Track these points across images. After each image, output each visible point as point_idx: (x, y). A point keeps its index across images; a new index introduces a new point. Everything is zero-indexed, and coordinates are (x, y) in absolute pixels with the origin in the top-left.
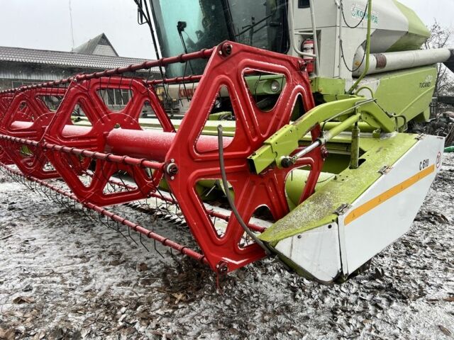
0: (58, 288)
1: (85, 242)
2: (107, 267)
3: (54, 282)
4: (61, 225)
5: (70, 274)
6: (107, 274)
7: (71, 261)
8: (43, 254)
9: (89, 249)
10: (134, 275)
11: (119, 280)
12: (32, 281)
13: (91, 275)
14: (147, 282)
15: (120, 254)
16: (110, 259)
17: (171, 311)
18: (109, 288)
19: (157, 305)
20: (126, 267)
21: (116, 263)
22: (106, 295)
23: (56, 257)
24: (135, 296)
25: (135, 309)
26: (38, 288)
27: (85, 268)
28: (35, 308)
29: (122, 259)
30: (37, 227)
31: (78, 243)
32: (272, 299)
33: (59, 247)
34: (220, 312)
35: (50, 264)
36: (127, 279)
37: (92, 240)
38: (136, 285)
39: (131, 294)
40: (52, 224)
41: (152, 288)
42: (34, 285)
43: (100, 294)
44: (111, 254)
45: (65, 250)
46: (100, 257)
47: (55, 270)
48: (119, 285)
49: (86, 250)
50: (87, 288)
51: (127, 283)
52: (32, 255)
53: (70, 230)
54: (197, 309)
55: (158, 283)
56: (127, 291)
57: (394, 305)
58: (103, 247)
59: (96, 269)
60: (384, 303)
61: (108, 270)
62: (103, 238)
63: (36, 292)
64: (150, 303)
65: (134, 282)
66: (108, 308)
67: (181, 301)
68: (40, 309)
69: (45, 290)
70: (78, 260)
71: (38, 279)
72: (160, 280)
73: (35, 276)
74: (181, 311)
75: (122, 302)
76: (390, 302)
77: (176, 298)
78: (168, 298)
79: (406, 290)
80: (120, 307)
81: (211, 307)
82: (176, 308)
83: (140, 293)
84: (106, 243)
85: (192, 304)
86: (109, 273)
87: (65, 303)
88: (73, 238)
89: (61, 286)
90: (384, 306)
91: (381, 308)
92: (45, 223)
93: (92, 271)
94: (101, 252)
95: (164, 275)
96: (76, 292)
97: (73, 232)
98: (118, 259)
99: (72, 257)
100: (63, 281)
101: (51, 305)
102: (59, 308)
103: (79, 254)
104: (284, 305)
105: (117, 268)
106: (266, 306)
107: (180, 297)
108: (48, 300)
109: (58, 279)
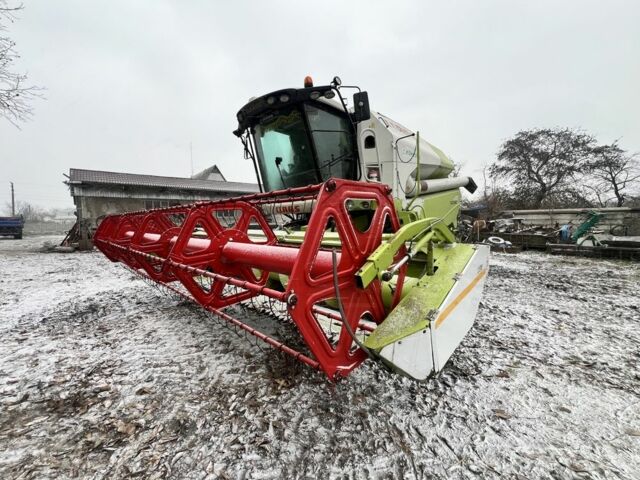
0: (176, 378)
1: (199, 332)
2: (218, 355)
3: (172, 372)
4: (179, 317)
5: (187, 363)
6: (218, 362)
7: (188, 350)
8: (163, 345)
9: (202, 339)
10: (242, 363)
11: (229, 367)
12: (153, 372)
13: (204, 364)
14: (253, 369)
15: (228, 343)
16: (221, 348)
17: (275, 397)
18: (220, 376)
19: (262, 391)
20: (234, 355)
21: (226, 351)
22: (218, 382)
23: (175, 347)
24: (243, 383)
25: (244, 396)
26: (159, 377)
27: (199, 357)
28: (155, 399)
29: (231, 347)
30: (160, 320)
31: (193, 333)
32: (359, 381)
33: (178, 337)
34: (317, 396)
35: (170, 354)
36: (236, 367)
37: (206, 330)
38: (244, 372)
39: (240, 381)
40: (172, 316)
41: (257, 376)
42: (155, 375)
43: (212, 382)
44: (221, 342)
45: (183, 340)
46: (212, 346)
47: (174, 360)
48: (229, 373)
49: (200, 340)
50: (201, 376)
51: (235, 371)
52: (155, 346)
53: (187, 321)
54: (297, 394)
55: (262, 370)
56: (236, 378)
57: (459, 382)
58: (215, 336)
59: (209, 358)
60: (450, 381)
61: (219, 358)
62: (215, 328)
63: (157, 382)
64: (256, 390)
65: (242, 370)
66: (221, 396)
67: (283, 387)
68: (160, 401)
69: (165, 380)
70: (194, 349)
71: (159, 369)
72: (264, 366)
73: (156, 366)
74: (284, 397)
75: (233, 390)
76: (455, 380)
77: (278, 385)
78: (272, 384)
79: (465, 368)
80: (230, 395)
81: (309, 391)
82: (279, 394)
83: (248, 380)
84: (217, 333)
85: (292, 390)
86: (220, 361)
87: (182, 392)
88: (189, 328)
89: (179, 375)
90: (451, 384)
91: (449, 386)
92: (166, 315)
93: (205, 360)
94: (212, 341)
95: (267, 361)
96: (192, 381)
97: (189, 323)
98: (227, 348)
99: (188, 347)
100: (180, 371)
101: (170, 395)
102: (177, 398)
103: (194, 343)
104: (370, 386)
105: (227, 356)
106: (355, 388)
107: (282, 383)
108: (167, 390)
109: (176, 368)
